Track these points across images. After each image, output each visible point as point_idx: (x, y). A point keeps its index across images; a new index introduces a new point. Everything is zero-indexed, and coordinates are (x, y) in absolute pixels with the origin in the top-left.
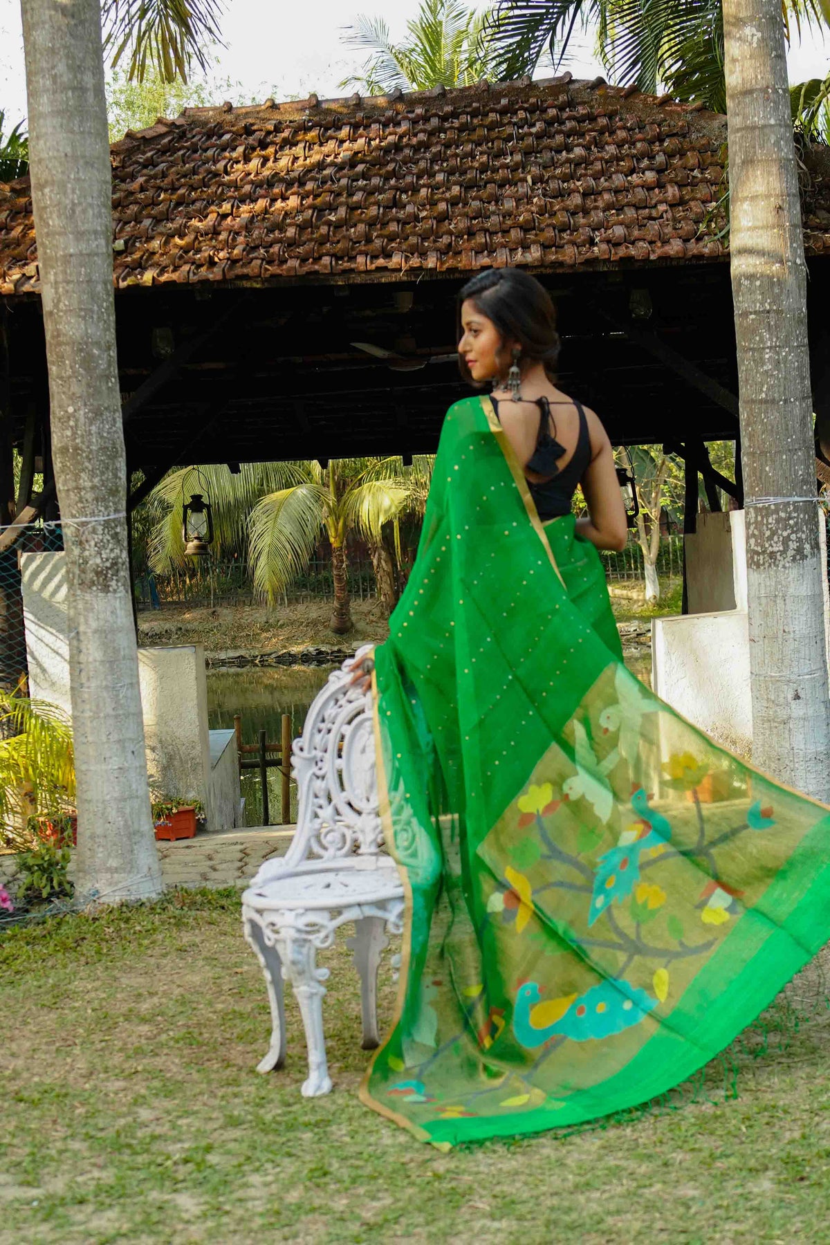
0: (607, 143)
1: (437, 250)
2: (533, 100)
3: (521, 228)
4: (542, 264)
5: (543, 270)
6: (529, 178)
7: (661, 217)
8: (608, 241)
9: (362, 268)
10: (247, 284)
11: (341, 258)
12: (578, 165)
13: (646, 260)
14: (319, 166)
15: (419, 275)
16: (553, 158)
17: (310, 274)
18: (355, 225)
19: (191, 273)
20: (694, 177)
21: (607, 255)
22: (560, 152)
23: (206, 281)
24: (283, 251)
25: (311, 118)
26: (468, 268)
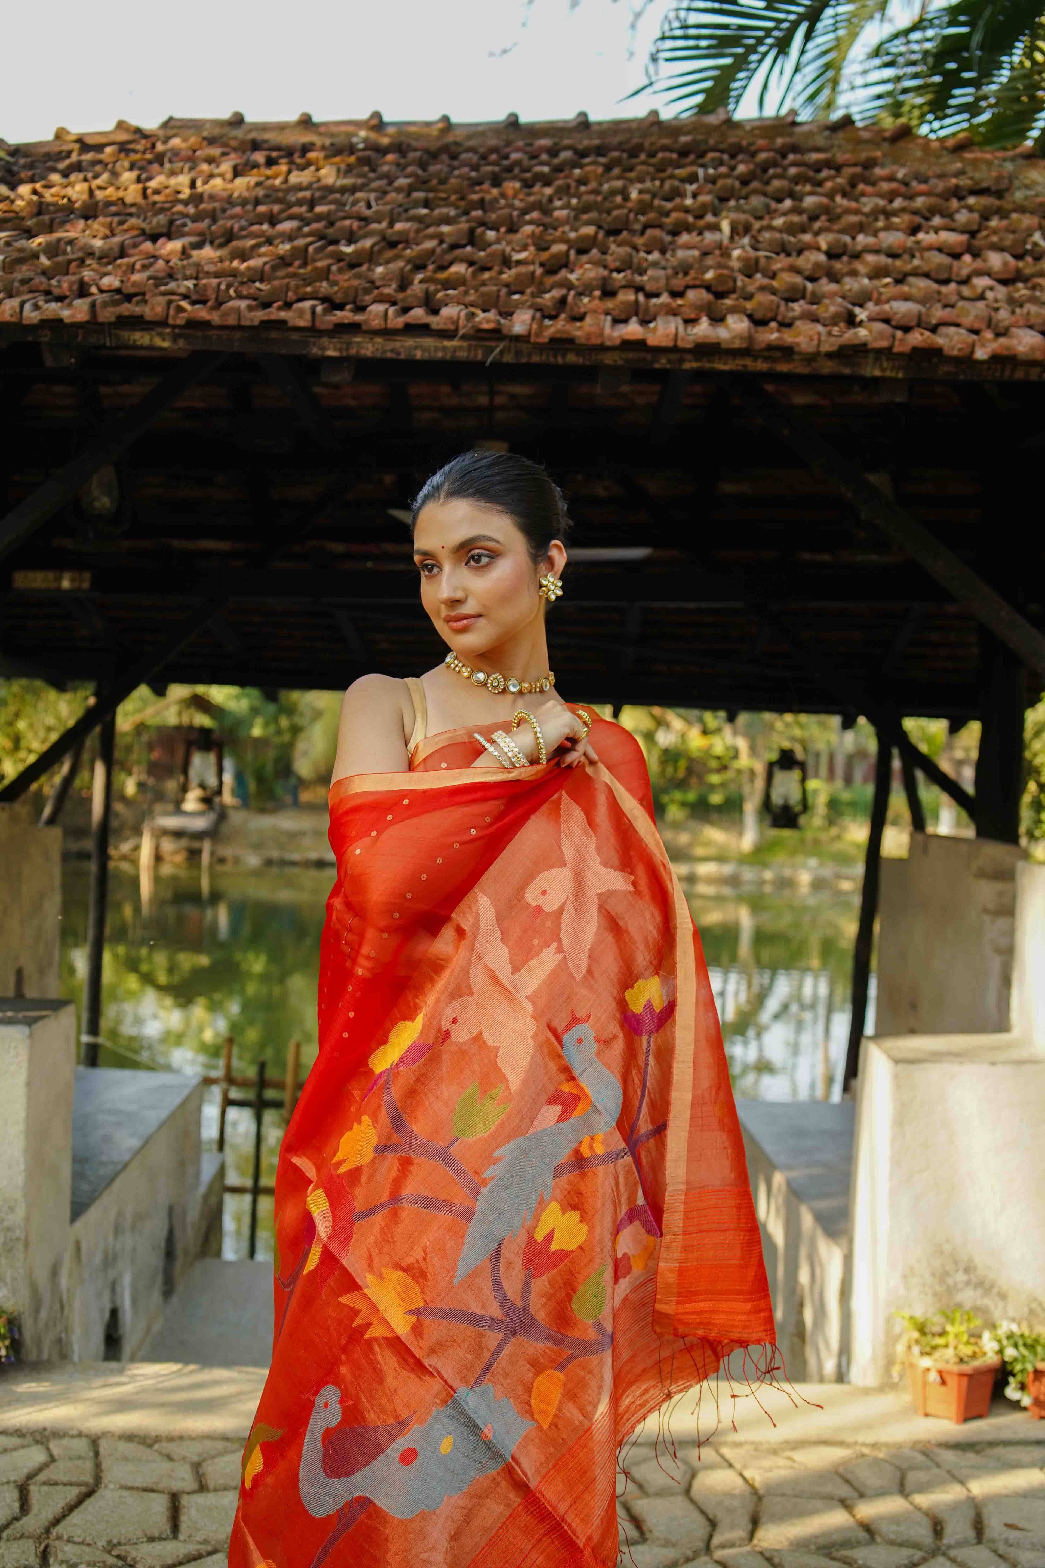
0: (863, 194)
1: (539, 309)
2: (731, 140)
3: (708, 288)
4: (747, 351)
5: (748, 362)
6: (725, 226)
7: (982, 297)
8: (887, 321)
9: (376, 323)
10: (142, 338)
11: (341, 307)
12: (813, 218)
13: (966, 360)
14: (354, 189)
15: (492, 350)
16: (767, 207)
17: (267, 324)
18: (388, 262)
19: (28, 307)
20: (1035, 244)
21: (884, 344)
22: (780, 201)
23: (56, 324)
24: (229, 286)
25: (365, 140)
26: (596, 341)
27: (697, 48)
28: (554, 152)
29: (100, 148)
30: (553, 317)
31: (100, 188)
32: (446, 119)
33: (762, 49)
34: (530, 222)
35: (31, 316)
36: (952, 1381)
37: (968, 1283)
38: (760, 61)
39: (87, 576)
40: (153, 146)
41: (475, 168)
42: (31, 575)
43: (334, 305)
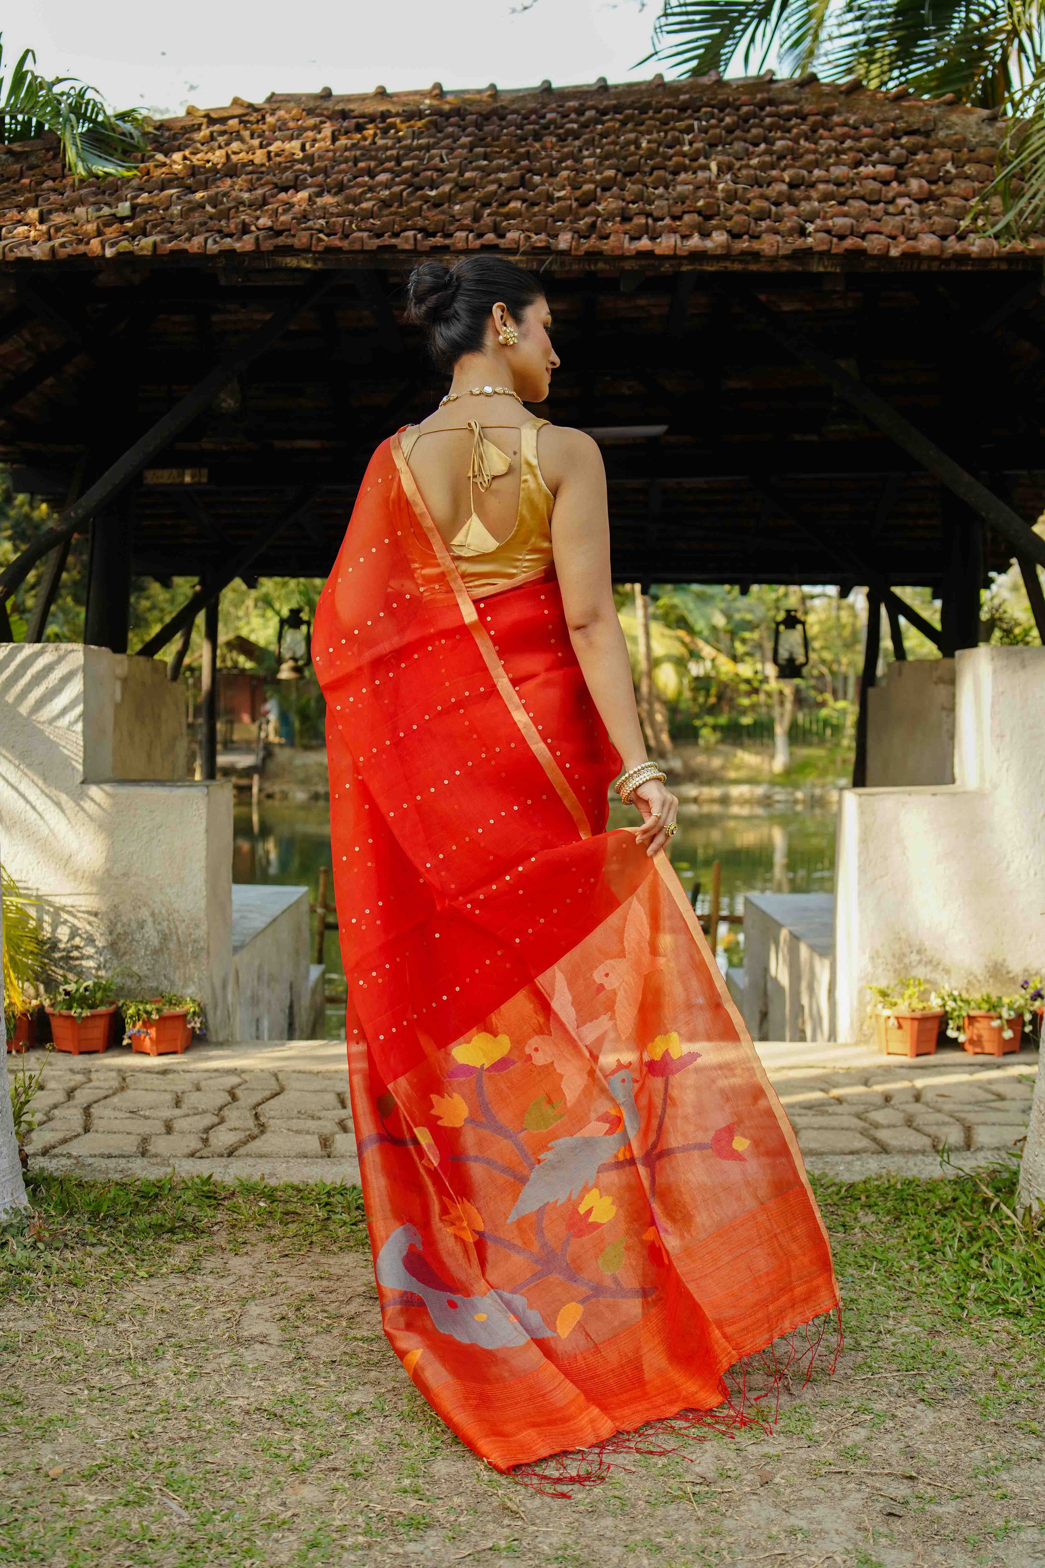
0: (821, 138)
1: (576, 232)
2: (720, 97)
3: (699, 213)
4: (727, 256)
5: (728, 264)
6: (714, 166)
7: (902, 212)
8: (828, 232)
9: (461, 245)
10: (292, 262)
11: (434, 235)
12: (781, 157)
13: (884, 257)
14: (428, 148)
15: (543, 262)
16: (747, 149)
17: (382, 249)
18: (462, 202)
19: (210, 241)
20: (947, 172)
21: (825, 247)
22: (757, 145)
23: (231, 253)
24: (351, 223)
25: (430, 107)
26: (618, 252)
27: (693, 22)
28: (580, 112)
29: (223, 120)
30: (587, 237)
31: (234, 153)
32: (493, 87)
33: (746, 20)
34: (566, 168)
35: (212, 248)
36: (906, 1025)
37: (920, 962)
38: (744, 31)
39: (205, 471)
40: (263, 117)
41: (520, 127)
42: (159, 472)
43: (428, 234)
